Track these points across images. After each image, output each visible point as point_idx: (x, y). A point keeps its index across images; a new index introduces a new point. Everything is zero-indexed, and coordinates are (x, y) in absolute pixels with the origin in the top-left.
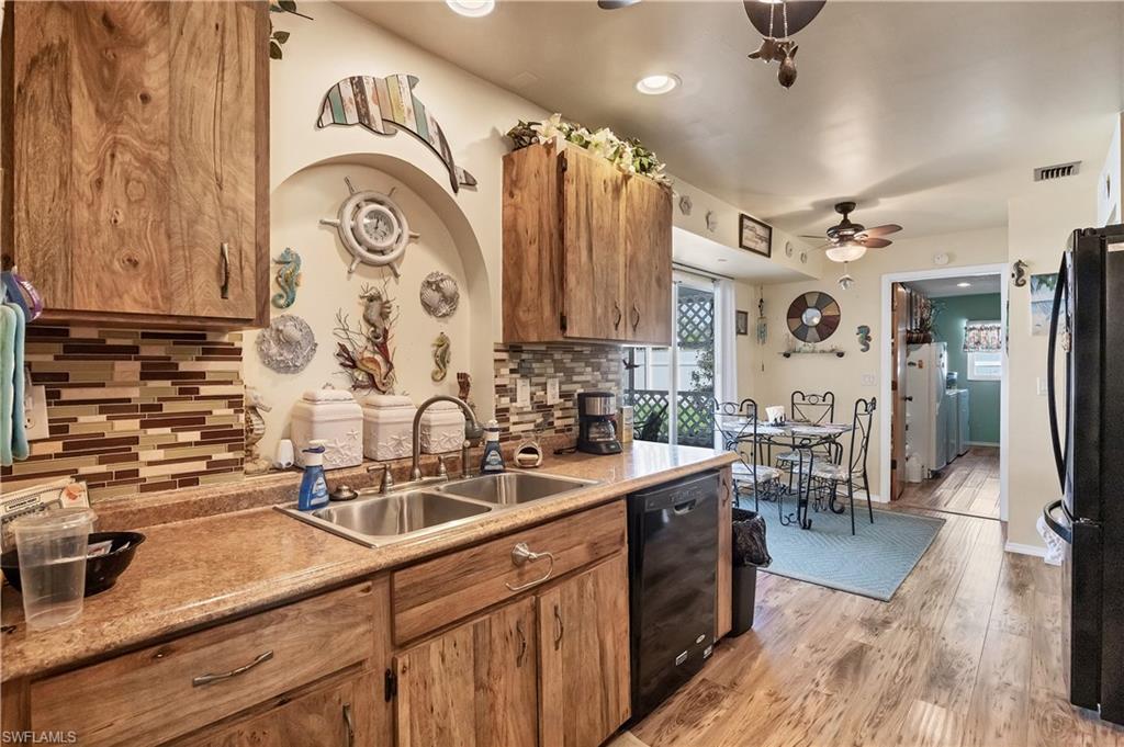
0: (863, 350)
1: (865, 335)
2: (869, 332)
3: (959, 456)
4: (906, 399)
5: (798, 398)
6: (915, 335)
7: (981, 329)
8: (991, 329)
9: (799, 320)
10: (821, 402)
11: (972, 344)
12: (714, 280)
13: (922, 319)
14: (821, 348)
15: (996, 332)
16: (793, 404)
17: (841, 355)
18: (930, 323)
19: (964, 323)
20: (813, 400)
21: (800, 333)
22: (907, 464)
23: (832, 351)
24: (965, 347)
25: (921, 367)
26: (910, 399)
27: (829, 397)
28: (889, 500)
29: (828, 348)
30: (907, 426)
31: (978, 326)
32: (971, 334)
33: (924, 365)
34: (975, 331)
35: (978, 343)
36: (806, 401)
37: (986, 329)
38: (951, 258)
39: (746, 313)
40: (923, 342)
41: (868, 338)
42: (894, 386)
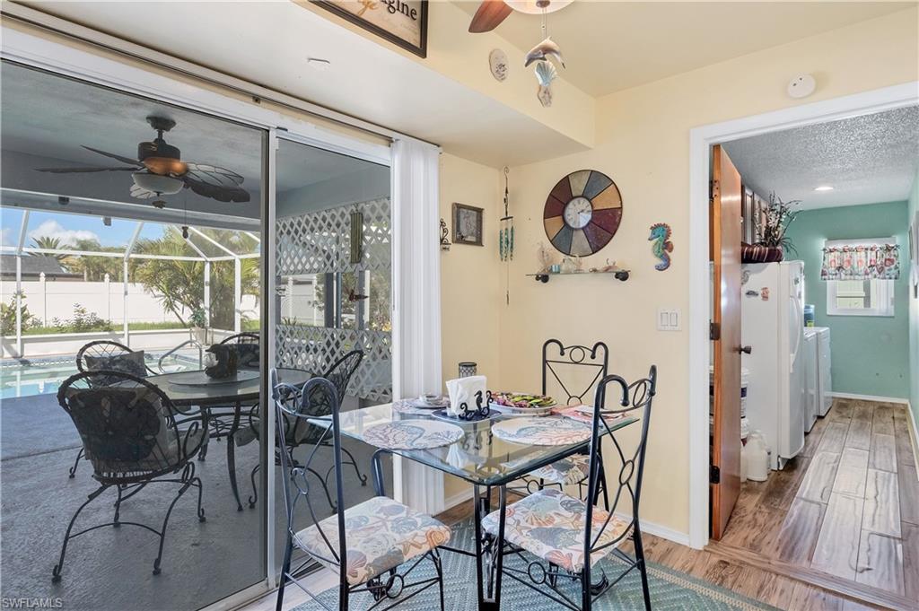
0: (660, 269)
1: (662, 239)
2: (668, 234)
3: (820, 418)
4: (740, 350)
5: (553, 350)
6: (756, 249)
7: (844, 251)
8: (857, 250)
9: (559, 218)
10: (588, 359)
11: (832, 270)
12: (390, 141)
13: (767, 227)
14: (592, 266)
15: (863, 253)
16: (545, 362)
17: (623, 276)
18: (780, 232)
19: (822, 243)
20: (577, 355)
21: (563, 240)
22: (744, 452)
23: (607, 270)
24: (824, 274)
25: (765, 297)
26: (748, 351)
27: (600, 349)
28: (706, 541)
29: (601, 266)
30: (743, 392)
31: (840, 246)
32: (831, 257)
33: (769, 295)
34: (837, 254)
35: (840, 268)
36: (566, 358)
37: (850, 250)
38: (821, 81)
39: (479, 211)
40: (769, 260)
41: (668, 246)
42: (715, 332)
